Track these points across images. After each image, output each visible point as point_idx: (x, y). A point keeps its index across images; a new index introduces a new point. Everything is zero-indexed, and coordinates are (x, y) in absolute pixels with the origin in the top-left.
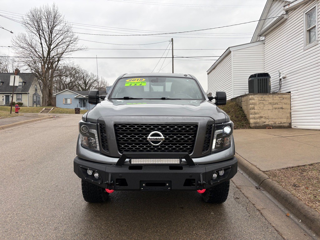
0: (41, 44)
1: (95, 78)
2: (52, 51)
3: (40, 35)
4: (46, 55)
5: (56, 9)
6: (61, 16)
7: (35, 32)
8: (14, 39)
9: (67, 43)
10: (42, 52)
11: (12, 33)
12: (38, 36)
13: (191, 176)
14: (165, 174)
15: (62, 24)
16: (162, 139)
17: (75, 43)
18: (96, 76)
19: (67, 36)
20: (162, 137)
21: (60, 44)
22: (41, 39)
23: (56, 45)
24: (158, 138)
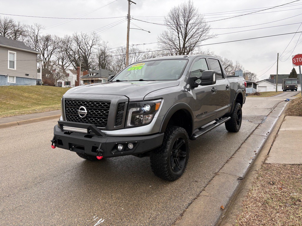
0: (179, 37)
1: (229, 63)
2: (187, 42)
3: (178, 30)
4: (182, 46)
5: (191, 4)
6: (195, 10)
7: (174, 28)
8: (159, 36)
9: (200, 33)
10: (179, 44)
11: (150, 32)
12: (177, 31)
13: (95, 145)
14: (81, 140)
15: (195, 18)
16: (85, 113)
17: (207, 32)
18: (229, 61)
19: (201, 27)
20: (86, 111)
21: (194, 35)
22: (178, 34)
23: (190, 37)
24: (82, 111)
